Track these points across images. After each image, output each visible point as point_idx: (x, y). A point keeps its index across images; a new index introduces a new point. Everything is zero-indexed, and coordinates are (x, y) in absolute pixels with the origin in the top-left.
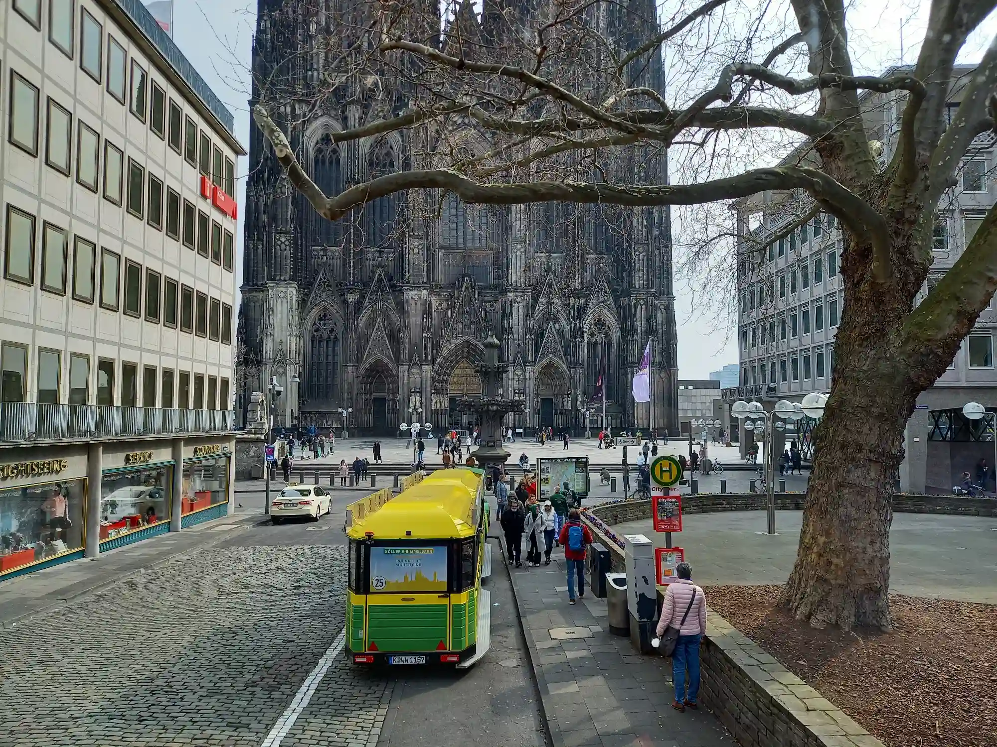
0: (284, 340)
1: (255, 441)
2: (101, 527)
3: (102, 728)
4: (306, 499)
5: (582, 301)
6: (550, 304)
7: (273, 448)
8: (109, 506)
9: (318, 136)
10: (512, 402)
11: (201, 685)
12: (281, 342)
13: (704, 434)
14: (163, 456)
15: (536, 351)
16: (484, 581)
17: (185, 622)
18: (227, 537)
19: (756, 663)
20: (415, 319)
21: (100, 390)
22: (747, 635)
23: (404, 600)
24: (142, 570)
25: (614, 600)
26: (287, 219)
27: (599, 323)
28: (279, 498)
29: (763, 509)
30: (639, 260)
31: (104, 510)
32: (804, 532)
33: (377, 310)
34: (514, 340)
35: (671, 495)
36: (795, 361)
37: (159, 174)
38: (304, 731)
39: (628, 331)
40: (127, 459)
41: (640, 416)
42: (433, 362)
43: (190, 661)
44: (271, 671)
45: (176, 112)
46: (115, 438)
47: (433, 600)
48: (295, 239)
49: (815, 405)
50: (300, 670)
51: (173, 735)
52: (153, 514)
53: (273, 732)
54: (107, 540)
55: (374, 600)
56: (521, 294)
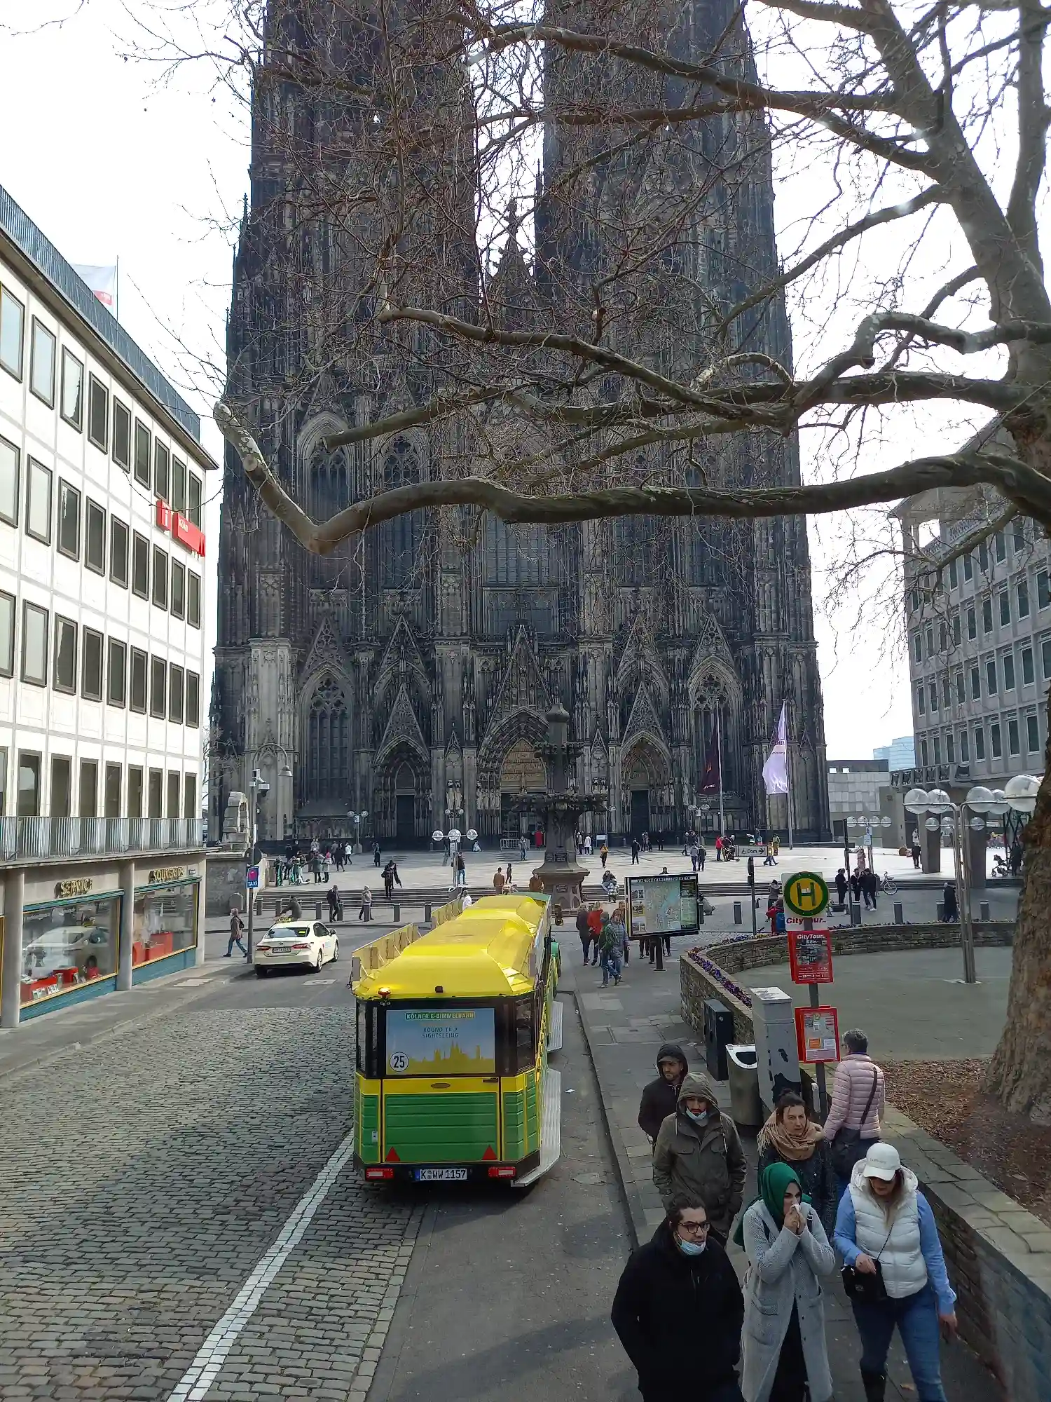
0: (273, 719)
1: (234, 861)
2: (23, 985)
3: (14, 1275)
4: (303, 940)
5: (684, 652)
6: (640, 656)
7: (257, 869)
8: (34, 956)
9: (315, 439)
10: (589, 798)
11: (153, 1211)
12: (269, 720)
13: (867, 837)
14: (107, 884)
15: (623, 725)
16: (551, 1057)
17: (134, 1120)
18: (193, 997)
19: (950, 1178)
20: (453, 685)
21: (22, 794)
22: (937, 1136)
23: (435, 1086)
24: (78, 1046)
25: (739, 1084)
26: (275, 553)
27: (711, 682)
28: (265, 940)
29: (956, 946)
30: (764, 592)
31: (29, 961)
32: (1014, 982)
33: (399, 673)
34: (591, 710)
35: (815, 928)
36: (996, 729)
37: (101, 499)
38: (294, 1279)
39: (751, 692)
40: (58, 890)
41: (774, 813)
42: (478, 743)
43: (139, 1177)
44: (250, 1191)
45: (123, 415)
46: (42, 861)
47: (475, 1086)
48: (287, 580)
49: (1024, 793)
50: (291, 1189)
51: (111, 1286)
52: (95, 965)
53: (251, 1282)
54: (29, 1004)
55: (392, 1087)
56: (599, 645)
